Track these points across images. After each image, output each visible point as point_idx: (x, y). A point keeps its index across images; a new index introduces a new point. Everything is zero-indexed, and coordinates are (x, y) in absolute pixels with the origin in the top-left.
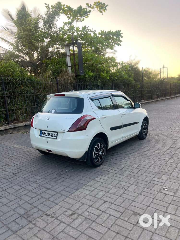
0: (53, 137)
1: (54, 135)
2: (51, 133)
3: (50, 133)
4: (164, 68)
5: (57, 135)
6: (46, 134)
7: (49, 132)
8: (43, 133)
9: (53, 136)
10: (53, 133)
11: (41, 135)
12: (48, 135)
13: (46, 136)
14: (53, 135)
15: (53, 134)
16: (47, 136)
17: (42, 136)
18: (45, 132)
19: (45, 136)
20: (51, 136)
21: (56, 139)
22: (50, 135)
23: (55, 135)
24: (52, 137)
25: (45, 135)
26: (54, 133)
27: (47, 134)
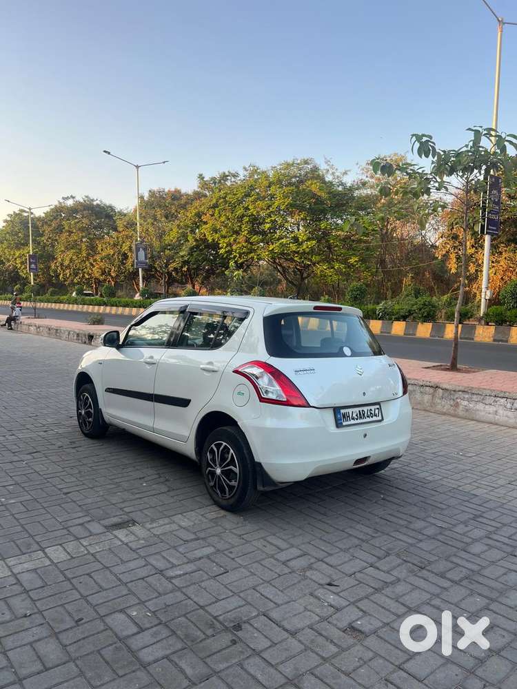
0: (375, 418)
1: (373, 412)
2: (365, 409)
3: (363, 411)
5: (380, 409)
6: (354, 415)
7: (361, 409)
8: (344, 417)
9: (371, 415)
10: (369, 408)
11: (342, 423)
12: (361, 417)
13: (356, 422)
14: (371, 413)
15: (371, 410)
16: (359, 421)
17: (344, 424)
18: (350, 411)
19: (352, 422)
20: (368, 417)
21: (383, 419)
22: (364, 415)
23: (377, 411)
24: (371, 419)
25: (353, 419)
26: (373, 408)
27: (357, 415)
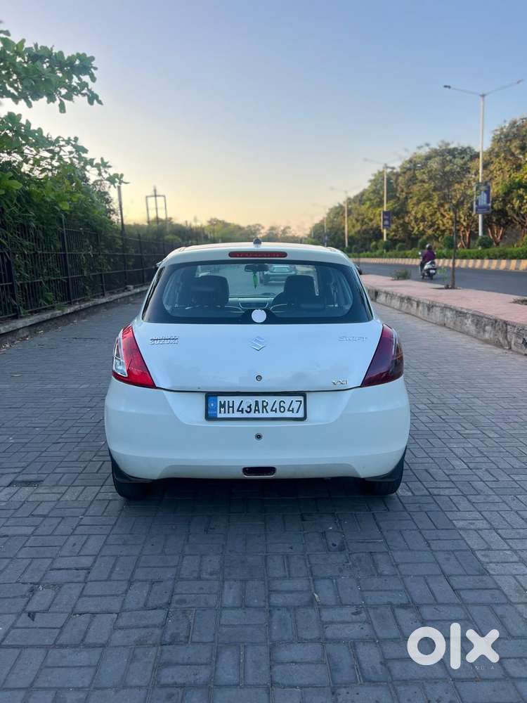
0: (288, 414)
1: (286, 406)
2: (270, 399)
3: (264, 402)
4: (156, 196)
5: (304, 403)
6: (245, 405)
7: (260, 398)
8: (222, 406)
9: (282, 412)
10: (279, 398)
11: (216, 415)
12: (256, 410)
13: (246, 415)
14: (281, 407)
15: (282, 401)
16: (249, 413)
17: (221, 416)
18: (238, 399)
19: (238, 415)
20: (275, 411)
21: (305, 417)
22: (264, 407)
23: (295, 405)
24: (279, 415)
25: (241, 411)
26: (287, 399)
27: (250, 407)
